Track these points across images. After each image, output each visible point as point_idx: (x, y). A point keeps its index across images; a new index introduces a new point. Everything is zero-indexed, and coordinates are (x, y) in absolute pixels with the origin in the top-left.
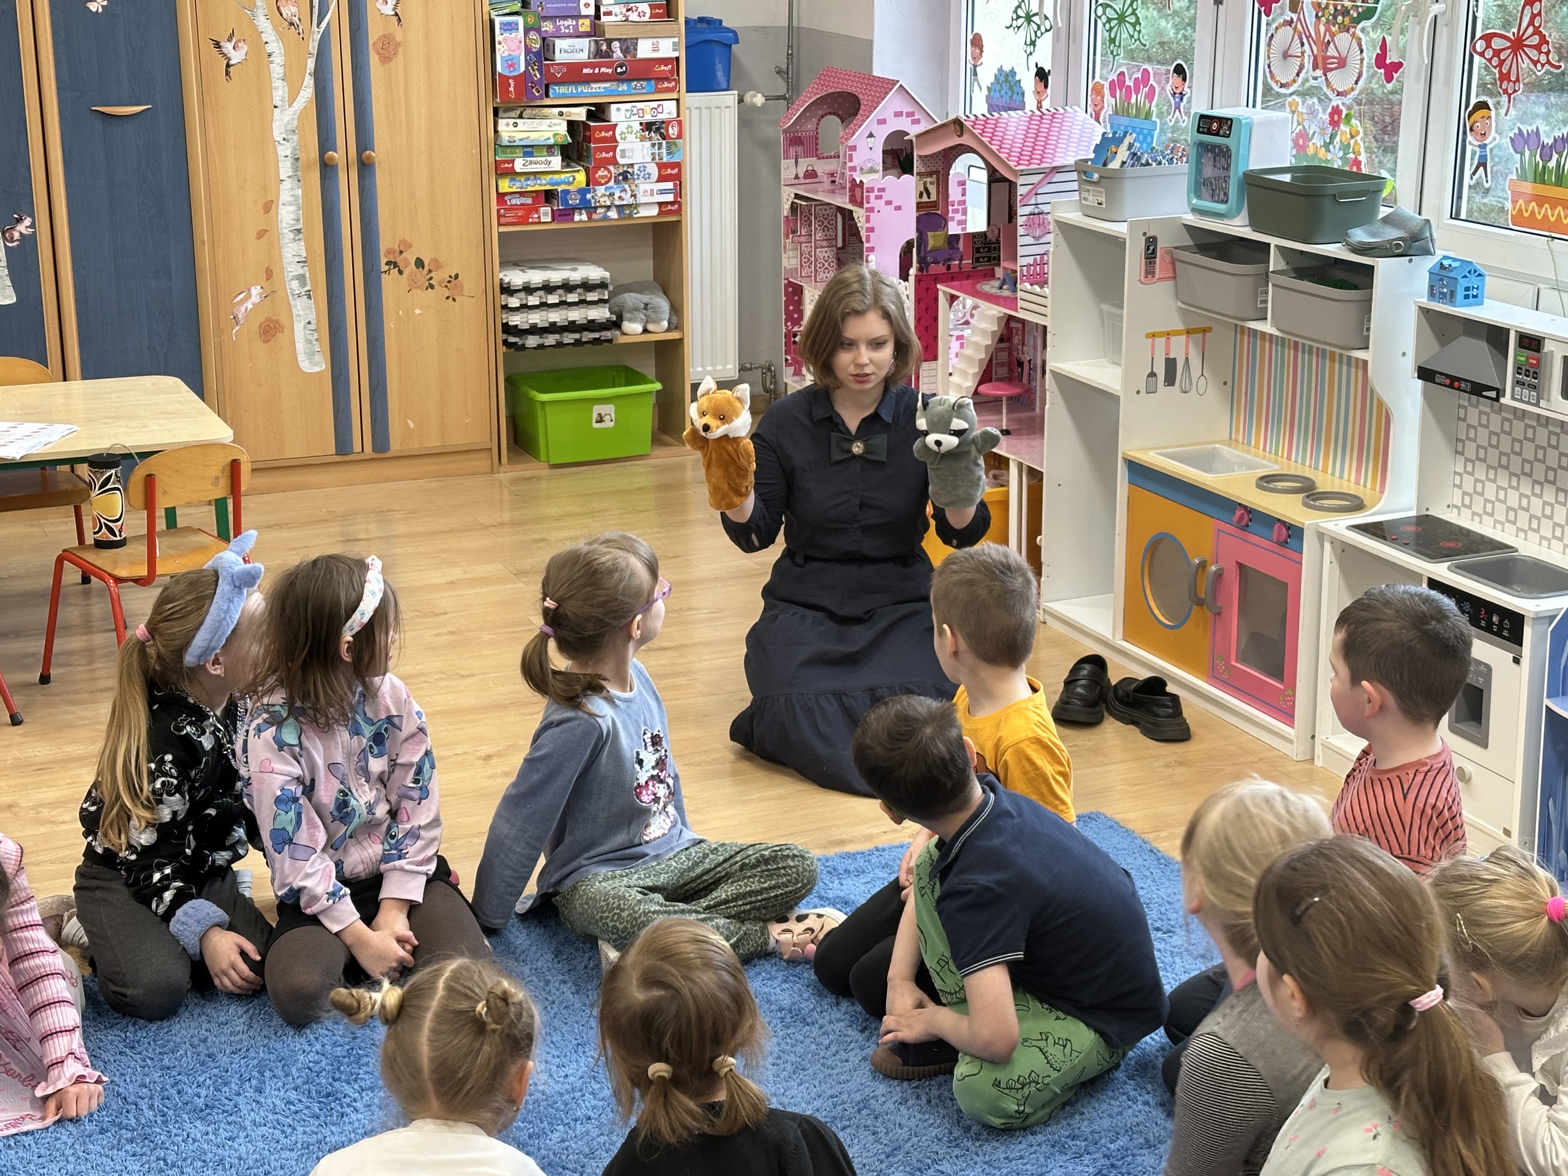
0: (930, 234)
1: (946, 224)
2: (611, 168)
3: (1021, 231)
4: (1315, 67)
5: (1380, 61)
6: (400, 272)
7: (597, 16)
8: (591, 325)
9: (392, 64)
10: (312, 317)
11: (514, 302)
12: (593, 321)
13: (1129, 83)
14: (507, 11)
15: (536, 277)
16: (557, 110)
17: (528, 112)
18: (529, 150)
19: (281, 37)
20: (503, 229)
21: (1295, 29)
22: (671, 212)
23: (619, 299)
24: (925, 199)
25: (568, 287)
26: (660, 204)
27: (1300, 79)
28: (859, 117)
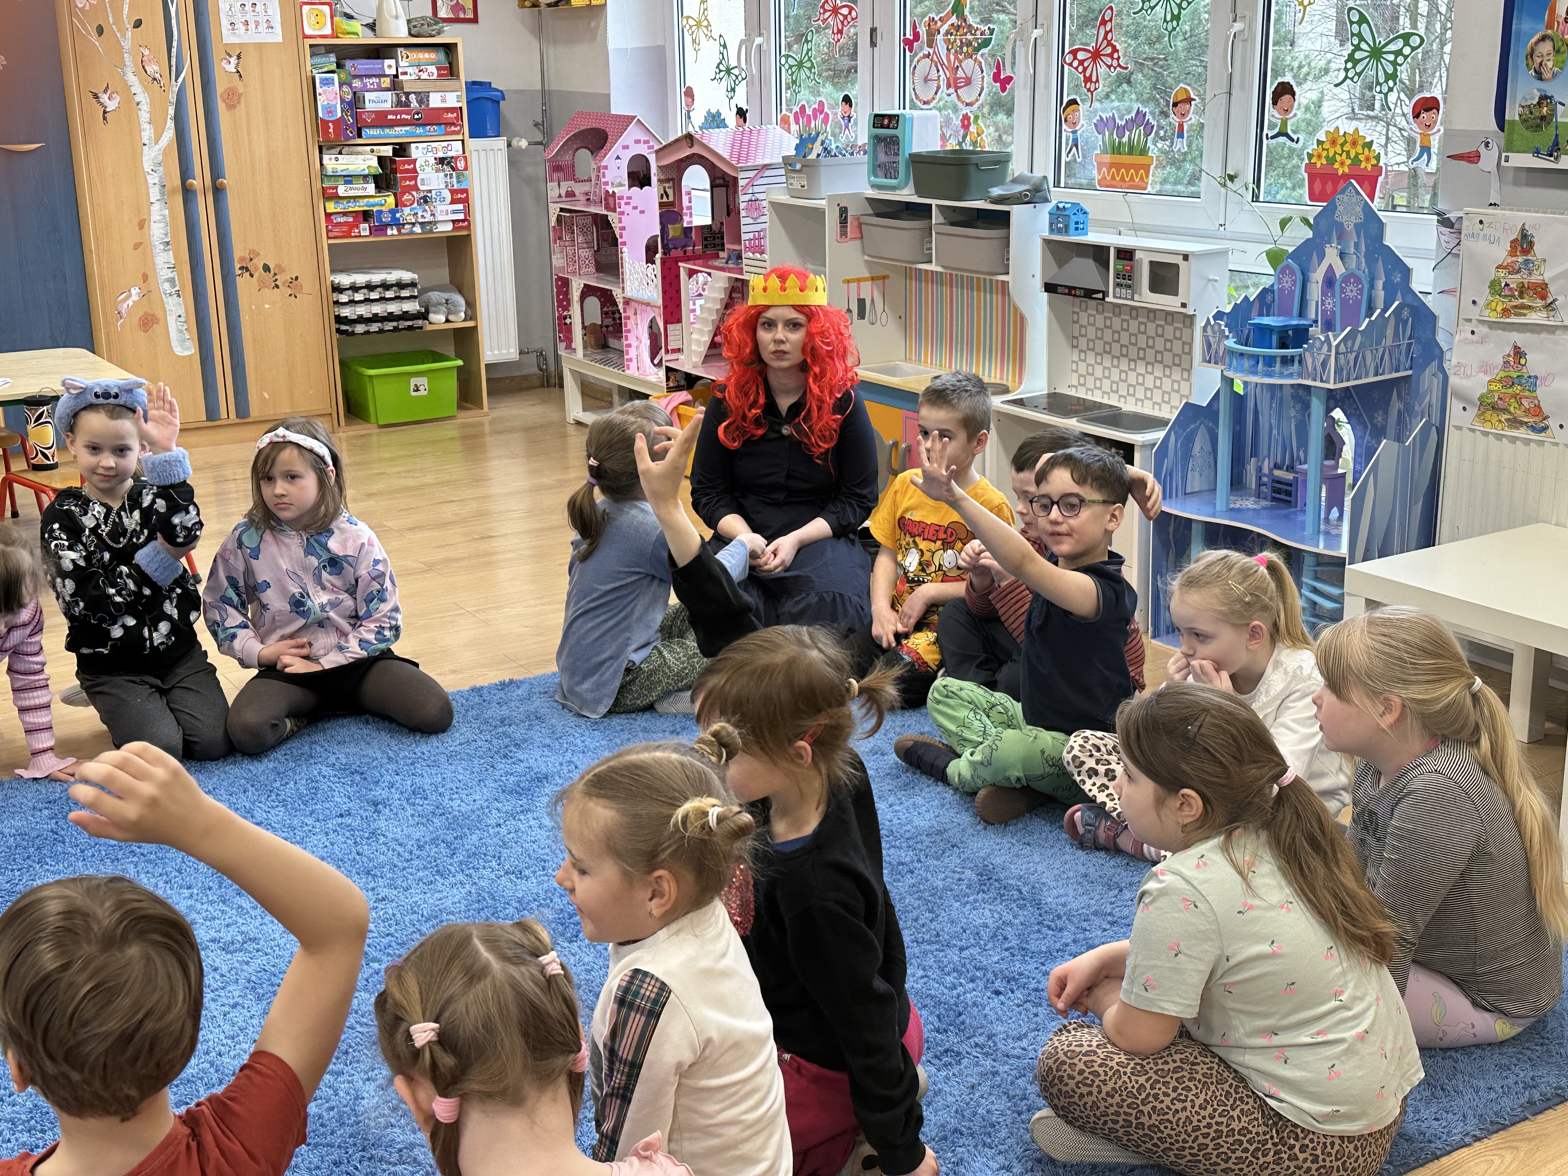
0: (670, 228)
1: (682, 219)
2: (414, 193)
3: (743, 213)
4: (949, 87)
5: (996, 78)
6: (252, 275)
7: (396, 76)
8: (405, 316)
9: (236, 110)
10: (181, 311)
11: (344, 298)
12: (406, 312)
13: (809, 112)
14: (326, 69)
15: (361, 279)
16: (369, 148)
17: (346, 149)
18: (349, 179)
19: (146, 89)
20: (331, 241)
21: (932, 60)
22: (462, 228)
23: (425, 297)
24: (665, 199)
25: (385, 286)
26: (454, 221)
27: (938, 97)
28: (608, 144)
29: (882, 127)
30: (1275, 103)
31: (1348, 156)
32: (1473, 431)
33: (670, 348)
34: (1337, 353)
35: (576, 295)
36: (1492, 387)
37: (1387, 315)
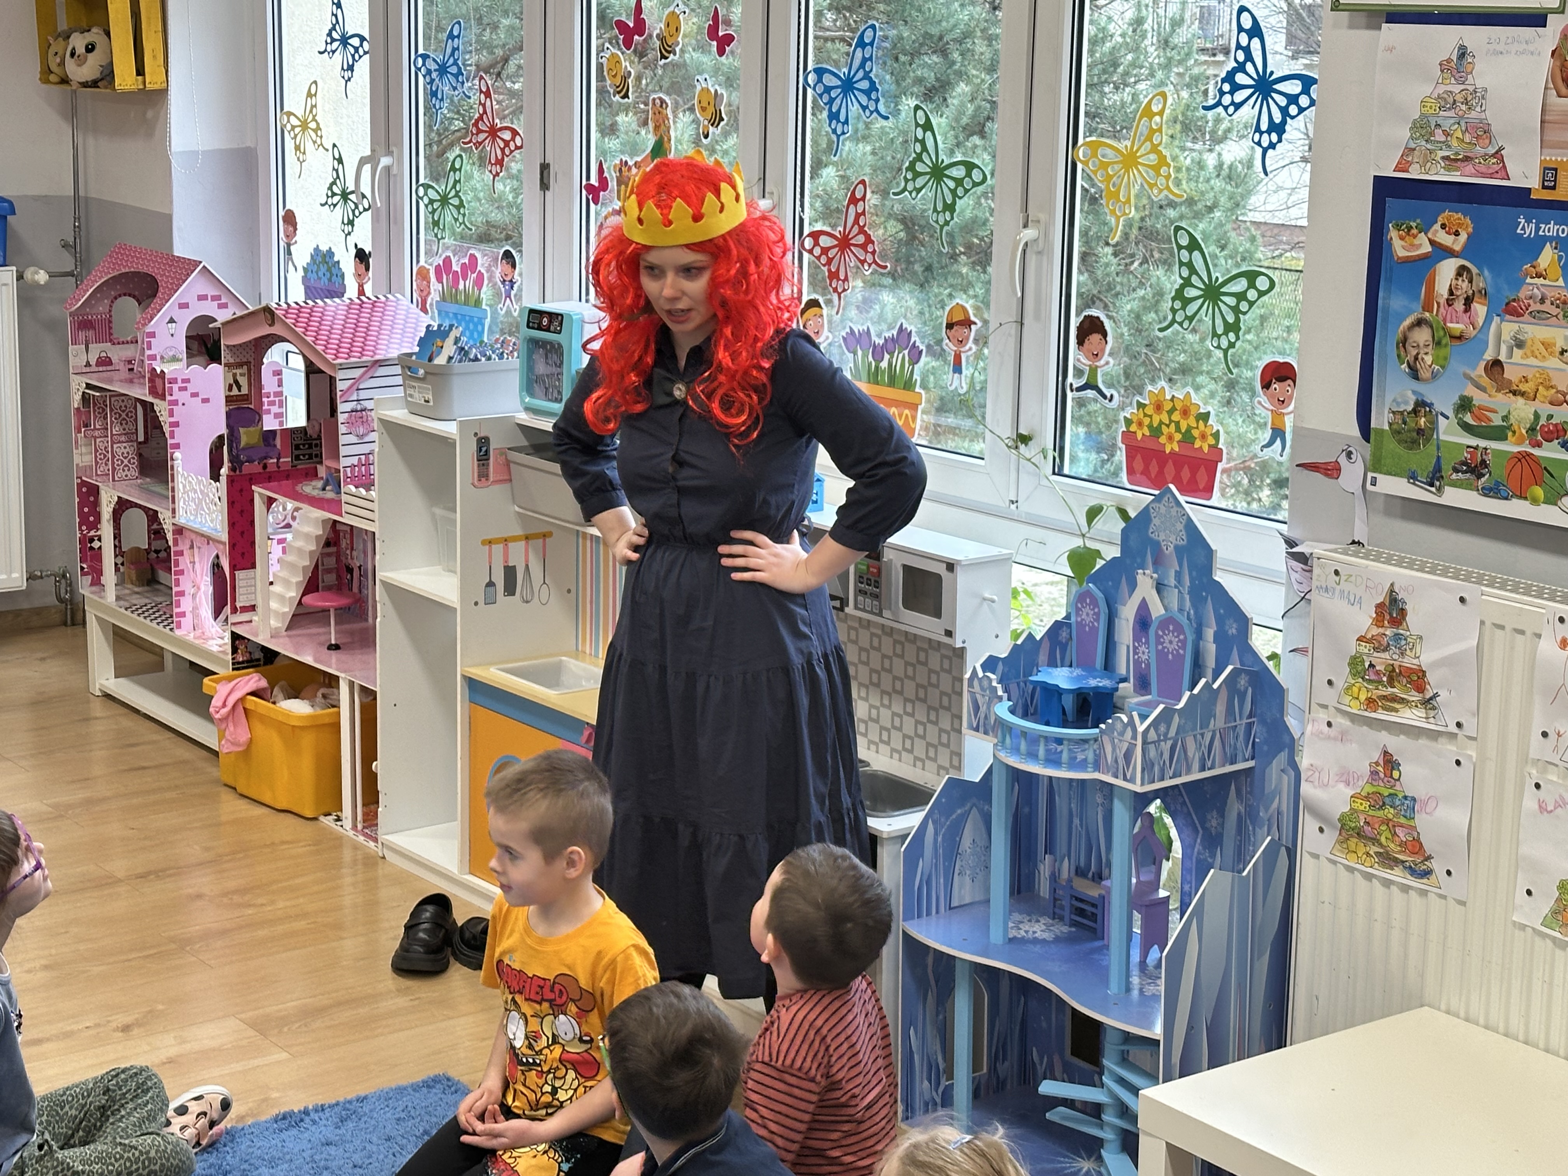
0: (242, 430)
1: (260, 419)
3: (342, 429)
13: (456, 267)
24: (235, 392)
28: (157, 300)
29: (540, 328)
30: (1080, 342)
31: (1178, 429)
32: (1334, 863)
33: (238, 605)
34: (1145, 742)
35: (106, 511)
36: (1356, 806)
37: (1215, 686)
